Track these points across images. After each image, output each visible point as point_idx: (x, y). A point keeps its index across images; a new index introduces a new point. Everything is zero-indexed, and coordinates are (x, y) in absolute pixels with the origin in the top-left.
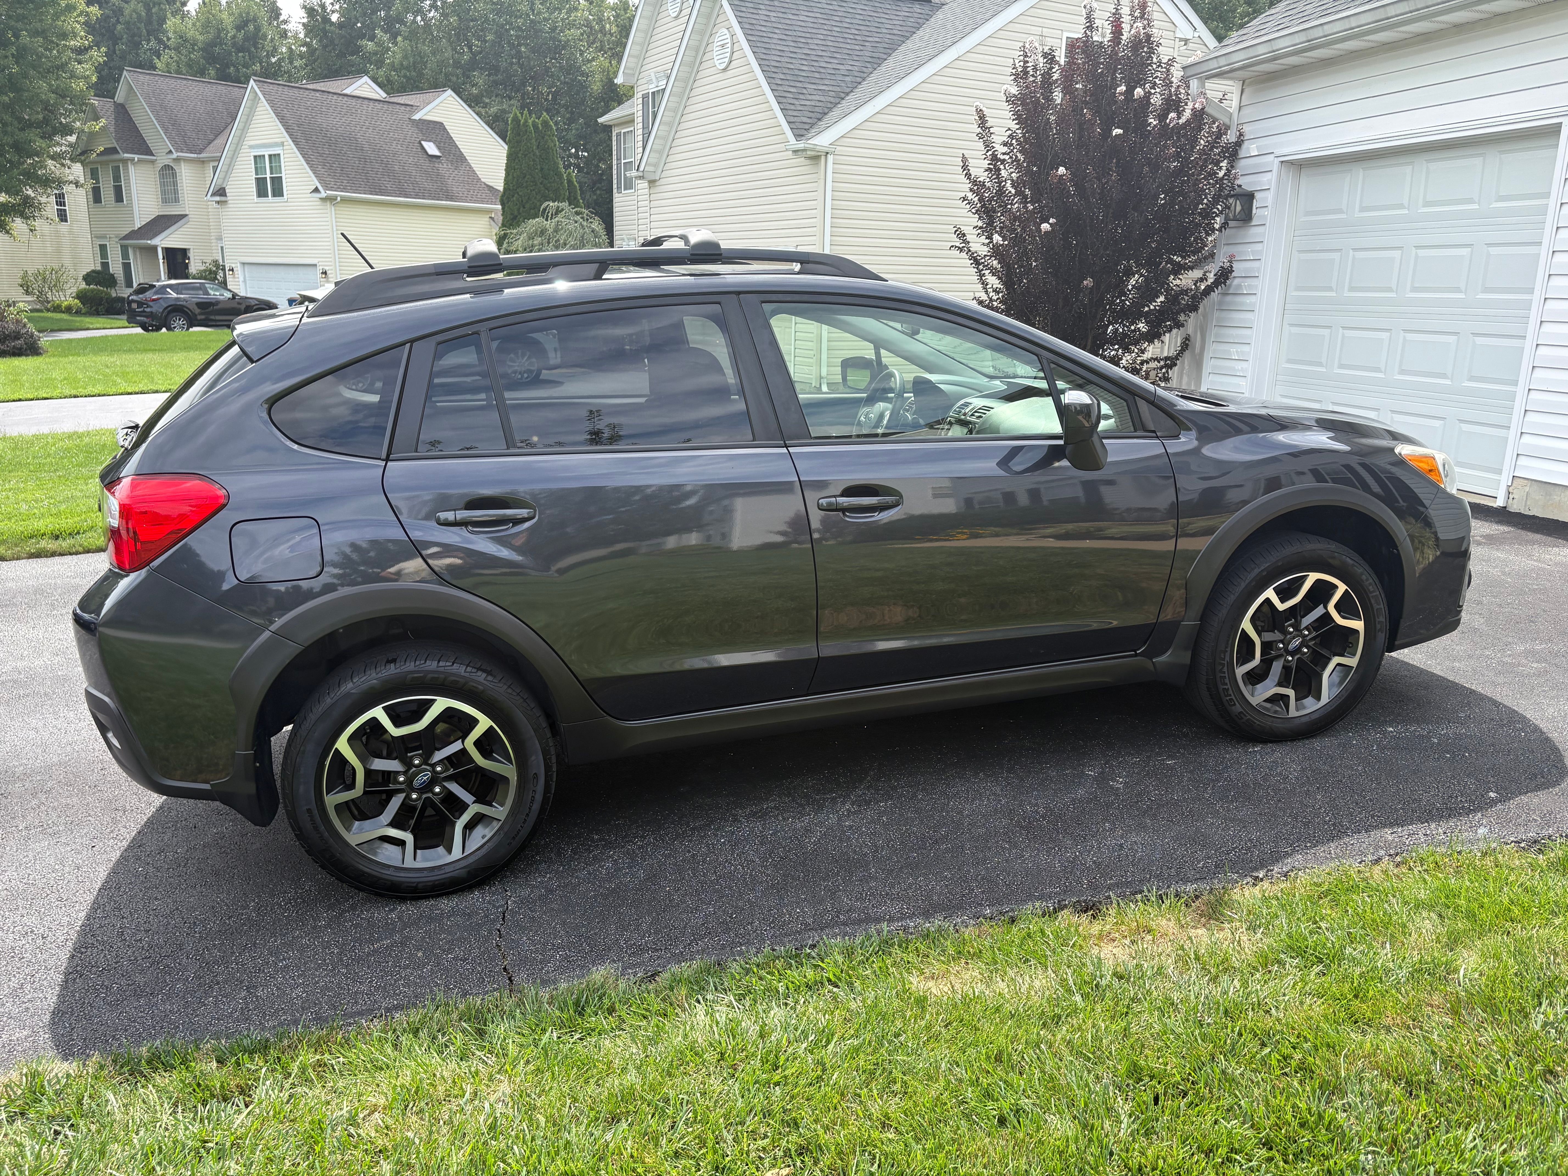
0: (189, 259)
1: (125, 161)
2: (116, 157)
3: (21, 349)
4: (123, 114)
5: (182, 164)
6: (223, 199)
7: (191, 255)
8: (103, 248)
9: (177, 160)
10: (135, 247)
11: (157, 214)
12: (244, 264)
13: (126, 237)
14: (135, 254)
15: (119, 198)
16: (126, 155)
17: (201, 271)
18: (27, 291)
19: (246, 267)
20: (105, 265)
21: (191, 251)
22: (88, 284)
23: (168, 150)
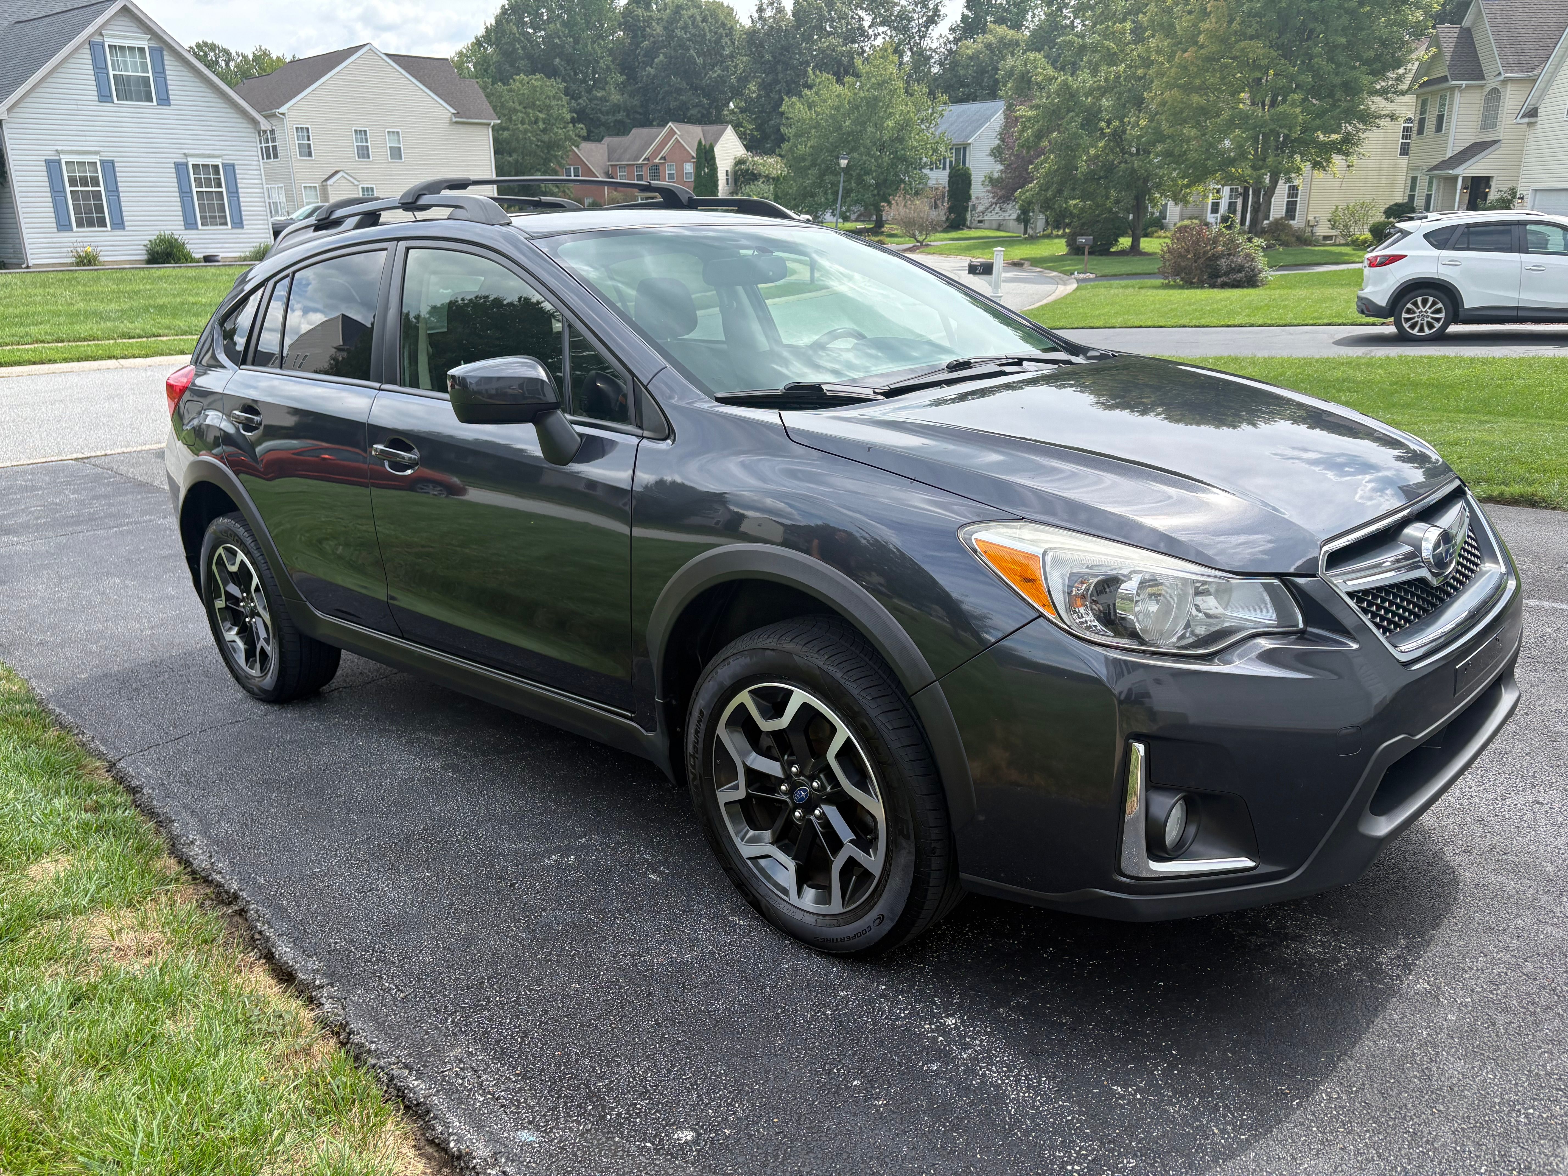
0: (1490, 188)
1: (1452, 89)
2: (1445, 85)
3: (1239, 281)
4: (1466, 40)
5: (1509, 85)
6: (1532, 120)
7: (1493, 184)
8: (1414, 180)
9: (1505, 82)
10: (1439, 178)
11: (1473, 141)
12: (1536, 190)
13: (1434, 168)
14: (1438, 186)
15: (1439, 129)
16: (1454, 82)
17: (1497, 200)
18: (1333, 226)
19: (1538, 194)
20: (1412, 197)
21: (1495, 179)
22: (1388, 217)
23: (1497, 73)
